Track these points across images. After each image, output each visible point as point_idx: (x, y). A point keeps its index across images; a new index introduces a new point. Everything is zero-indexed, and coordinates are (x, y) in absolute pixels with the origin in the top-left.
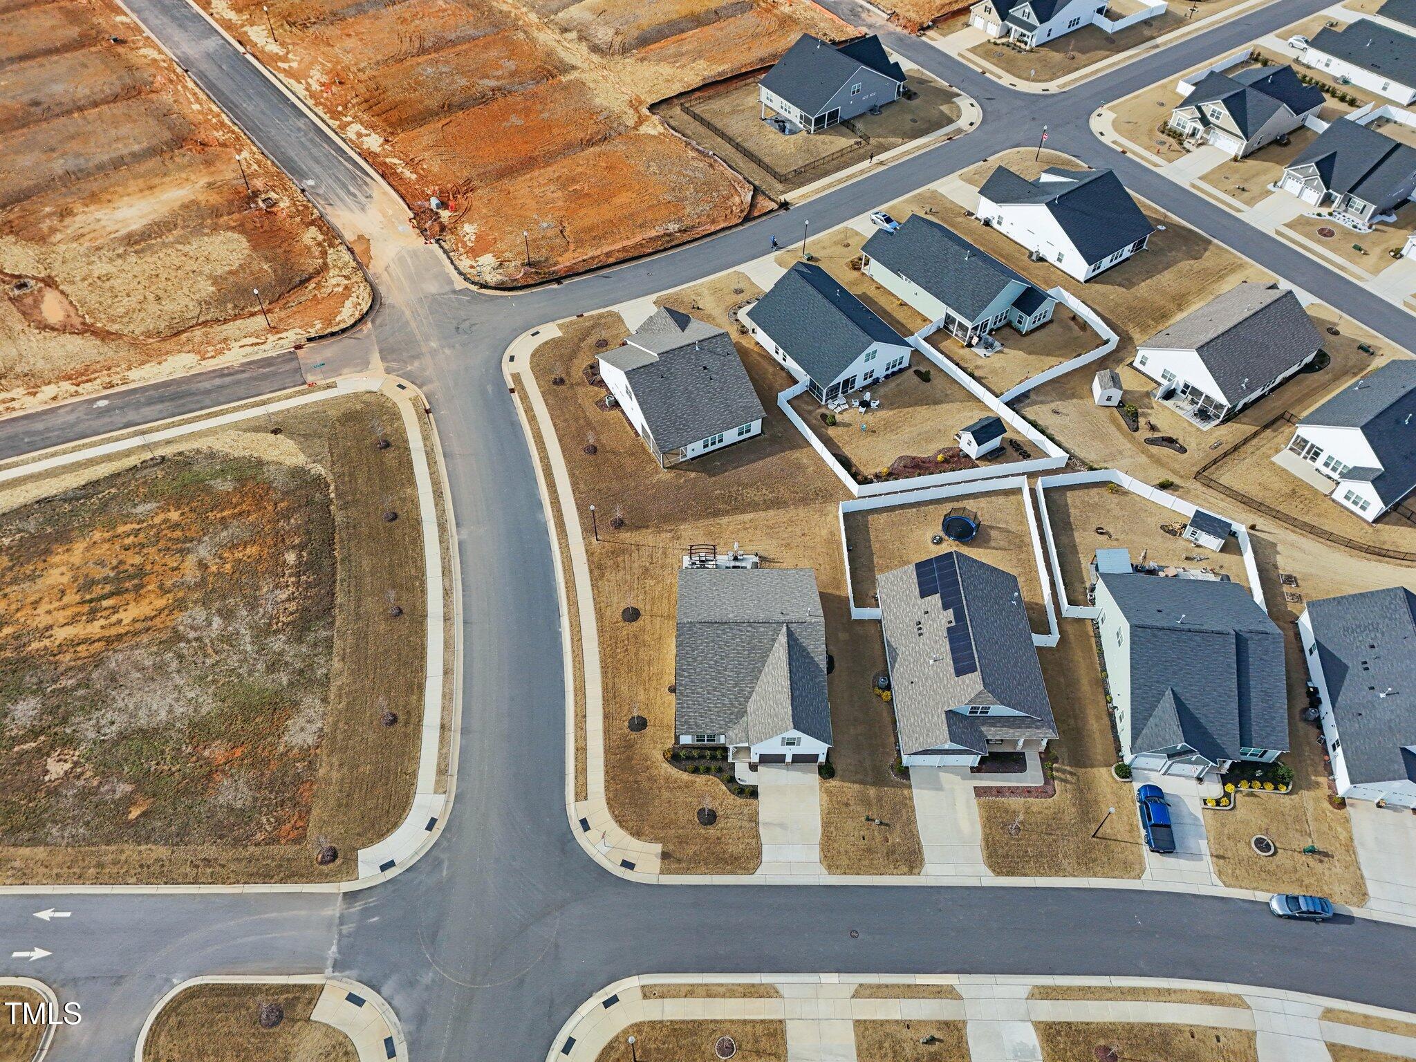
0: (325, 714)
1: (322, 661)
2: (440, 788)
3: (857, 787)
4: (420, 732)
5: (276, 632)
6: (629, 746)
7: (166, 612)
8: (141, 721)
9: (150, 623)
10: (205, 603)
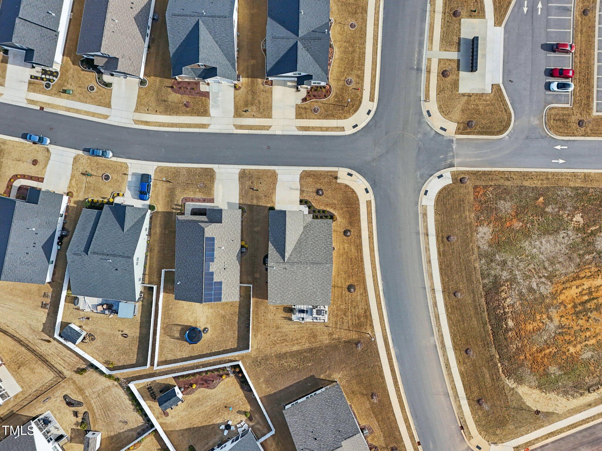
0: (477, 241)
1: (484, 267)
2: (425, 208)
3: (260, 204)
4: (436, 233)
5: (507, 281)
6: (351, 223)
7: (558, 292)
8: (551, 238)
9: (564, 286)
10: (541, 295)
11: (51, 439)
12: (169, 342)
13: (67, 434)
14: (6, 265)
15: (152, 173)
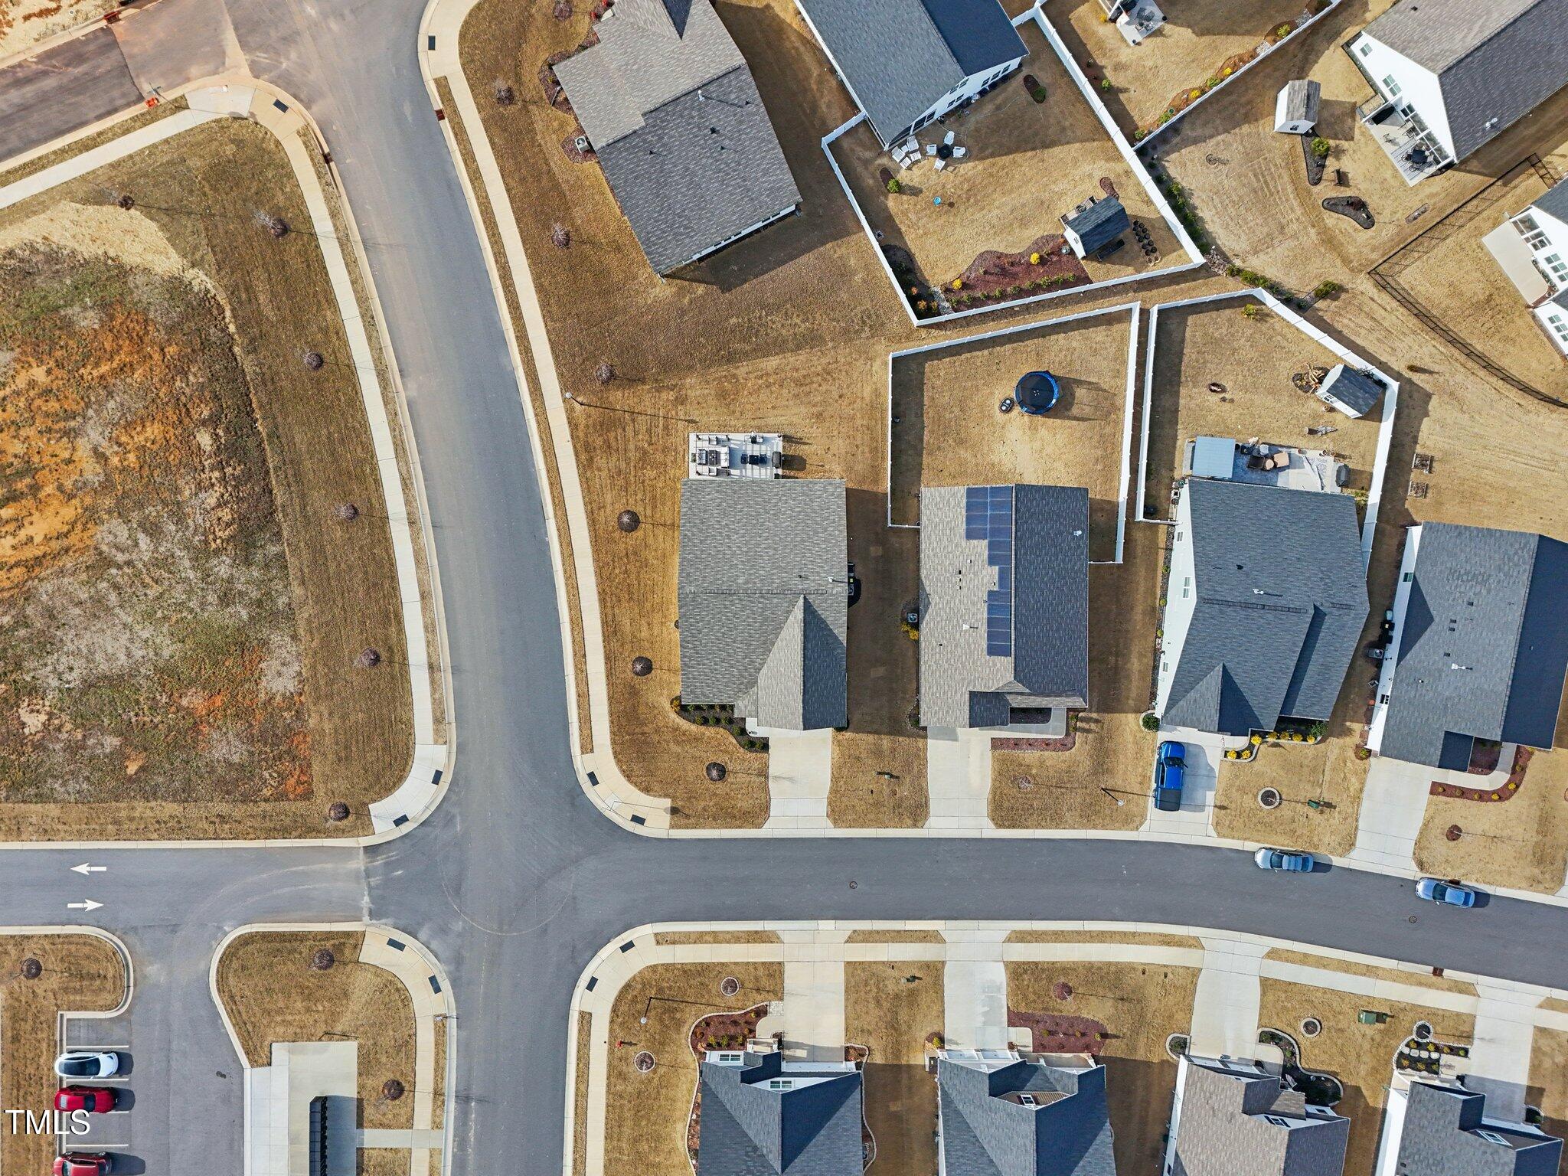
0: (299, 655)
1: (280, 587)
2: (439, 737)
3: (871, 738)
4: (407, 672)
5: (217, 552)
6: (634, 692)
7: (79, 527)
8: (102, 666)
9: (66, 542)
10: (123, 516)
11: (1404, 111)
12: (1100, 374)
13: (1362, 124)
14: (1525, 577)
15: (1153, 813)
